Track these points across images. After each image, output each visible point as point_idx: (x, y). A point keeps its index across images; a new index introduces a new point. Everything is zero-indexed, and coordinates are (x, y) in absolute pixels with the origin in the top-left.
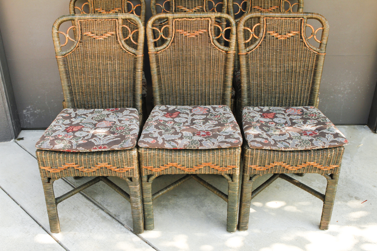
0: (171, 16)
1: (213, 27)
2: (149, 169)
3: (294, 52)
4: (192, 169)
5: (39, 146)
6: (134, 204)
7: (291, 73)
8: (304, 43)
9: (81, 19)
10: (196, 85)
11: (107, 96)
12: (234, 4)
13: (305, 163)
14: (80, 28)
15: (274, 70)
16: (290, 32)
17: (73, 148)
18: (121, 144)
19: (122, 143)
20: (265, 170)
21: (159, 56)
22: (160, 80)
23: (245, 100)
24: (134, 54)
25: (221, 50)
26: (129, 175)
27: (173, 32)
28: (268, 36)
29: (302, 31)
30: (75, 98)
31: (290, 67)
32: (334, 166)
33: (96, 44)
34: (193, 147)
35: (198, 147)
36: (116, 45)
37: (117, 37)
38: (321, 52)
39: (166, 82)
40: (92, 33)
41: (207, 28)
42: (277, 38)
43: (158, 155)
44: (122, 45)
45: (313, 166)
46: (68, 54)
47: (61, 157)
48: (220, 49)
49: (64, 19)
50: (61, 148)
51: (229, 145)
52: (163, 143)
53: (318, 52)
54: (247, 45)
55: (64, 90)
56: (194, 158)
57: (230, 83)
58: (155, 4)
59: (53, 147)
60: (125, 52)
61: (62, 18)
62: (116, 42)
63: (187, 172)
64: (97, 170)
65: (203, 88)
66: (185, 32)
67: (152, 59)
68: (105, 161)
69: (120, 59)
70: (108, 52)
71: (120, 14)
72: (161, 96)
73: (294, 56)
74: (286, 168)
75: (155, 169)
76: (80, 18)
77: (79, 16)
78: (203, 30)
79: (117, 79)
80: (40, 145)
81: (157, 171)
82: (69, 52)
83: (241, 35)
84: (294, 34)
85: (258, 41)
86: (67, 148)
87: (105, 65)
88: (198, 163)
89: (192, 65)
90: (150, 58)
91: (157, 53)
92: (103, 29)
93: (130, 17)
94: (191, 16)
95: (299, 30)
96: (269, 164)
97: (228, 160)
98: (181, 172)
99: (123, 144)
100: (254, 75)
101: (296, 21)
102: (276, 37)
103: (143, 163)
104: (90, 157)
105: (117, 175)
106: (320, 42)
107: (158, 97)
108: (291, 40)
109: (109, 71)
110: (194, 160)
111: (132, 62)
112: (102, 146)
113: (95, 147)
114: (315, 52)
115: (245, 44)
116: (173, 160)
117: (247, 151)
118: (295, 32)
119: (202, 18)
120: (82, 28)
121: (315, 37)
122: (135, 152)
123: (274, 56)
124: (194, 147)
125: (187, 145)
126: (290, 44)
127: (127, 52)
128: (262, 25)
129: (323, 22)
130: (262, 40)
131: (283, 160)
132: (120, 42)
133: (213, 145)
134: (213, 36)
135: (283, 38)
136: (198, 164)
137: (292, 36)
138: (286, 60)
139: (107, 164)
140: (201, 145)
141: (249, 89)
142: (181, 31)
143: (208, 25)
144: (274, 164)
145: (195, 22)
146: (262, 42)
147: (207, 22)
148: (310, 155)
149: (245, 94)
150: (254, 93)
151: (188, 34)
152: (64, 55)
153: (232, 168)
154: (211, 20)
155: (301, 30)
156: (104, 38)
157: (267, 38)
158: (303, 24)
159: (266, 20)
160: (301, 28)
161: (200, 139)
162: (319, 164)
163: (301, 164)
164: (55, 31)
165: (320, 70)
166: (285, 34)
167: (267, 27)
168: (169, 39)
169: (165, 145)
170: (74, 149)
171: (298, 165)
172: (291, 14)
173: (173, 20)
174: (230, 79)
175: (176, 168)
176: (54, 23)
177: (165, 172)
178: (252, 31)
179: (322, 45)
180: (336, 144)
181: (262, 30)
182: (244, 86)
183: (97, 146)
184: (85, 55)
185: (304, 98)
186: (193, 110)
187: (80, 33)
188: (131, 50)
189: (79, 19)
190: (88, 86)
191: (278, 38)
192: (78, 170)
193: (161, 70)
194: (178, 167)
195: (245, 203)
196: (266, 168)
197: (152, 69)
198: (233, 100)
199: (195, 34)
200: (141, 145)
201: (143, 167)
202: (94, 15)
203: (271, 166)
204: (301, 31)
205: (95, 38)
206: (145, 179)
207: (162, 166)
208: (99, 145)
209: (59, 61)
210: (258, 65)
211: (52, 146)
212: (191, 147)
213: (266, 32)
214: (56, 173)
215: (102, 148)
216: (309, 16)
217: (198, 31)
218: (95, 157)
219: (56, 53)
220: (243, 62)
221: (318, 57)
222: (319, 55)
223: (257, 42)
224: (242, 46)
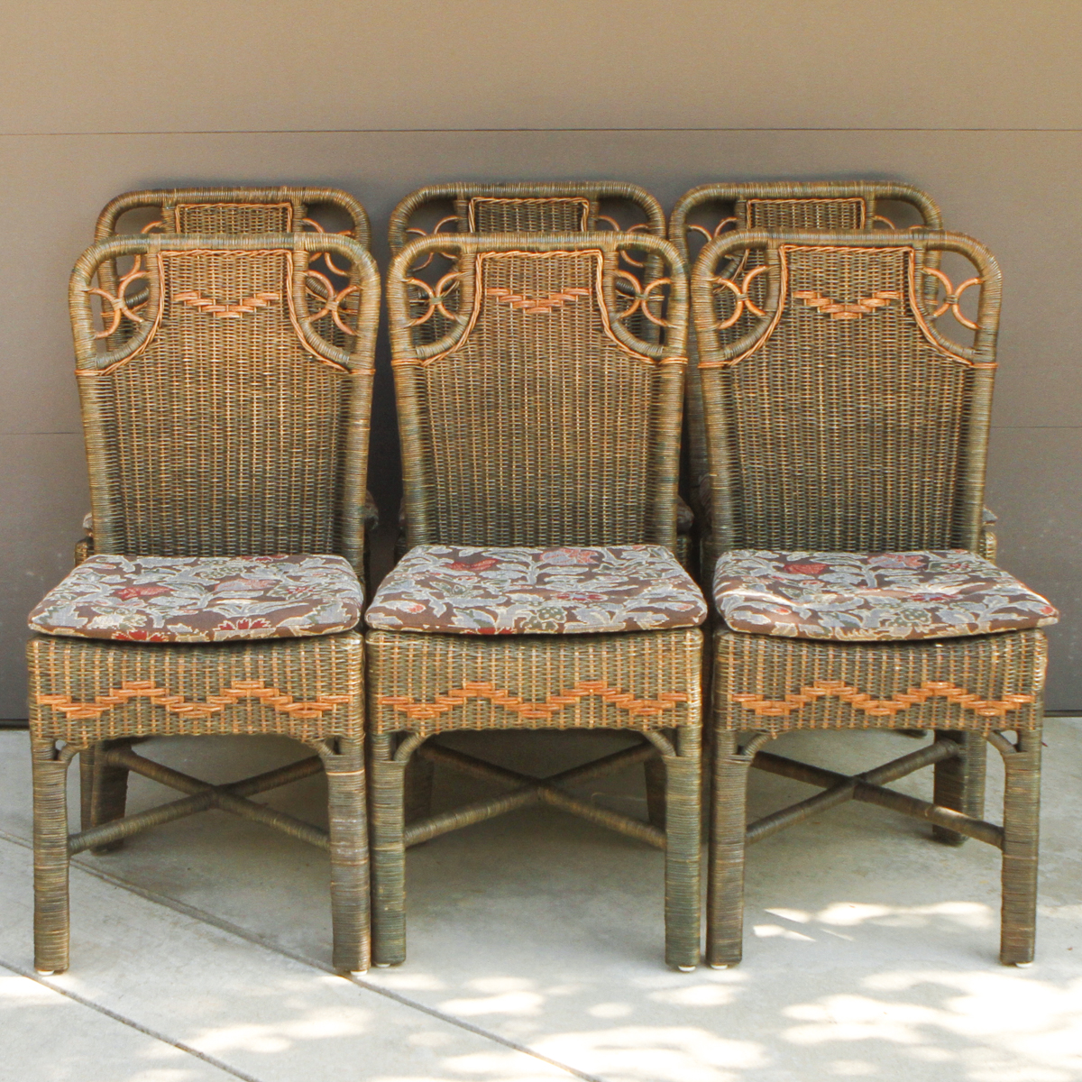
0: (471, 244)
1: (609, 281)
2: (397, 708)
3: (888, 361)
4: (542, 706)
5: (41, 619)
6: (342, 843)
7: (880, 433)
8: (920, 330)
9: (168, 250)
10: (553, 475)
11: (243, 514)
12: (690, 230)
13: (918, 685)
14: (163, 277)
15: (822, 424)
16: (869, 296)
17: (155, 626)
18: (311, 613)
19: (316, 613)
20: (787, 713)
21: (429, 376)
22: (428, 458)
23: (724, 527)
24: (343, 365)
25: (637, 356)
26: (333, 729)
27: (474, 295)
28: (798, 307)
29: (911, 290)
30: (128, 522)
31: (876, 412)
32: (1016, 700)
33: (214, 333)
34: (544, 626)
35: (561, 625)
36: (282, 335)
37: (286, 311)
38: (979, 358)
39: (450, 466)
40: (204, 297)
41: (590, 283)
42: (828, 315)
43: (431, 655)
44: (305, 337)
45: (944, 698)
46: (118, 365)
47: (111, 660)
48: (635, 351)
49: (113, 249)
50: (115, 626)
51: (664, 618)
52: (449, 613)
53: (968, 360)
54: (726, 338)
55: (97, 488)
56: (549, 666)
57: (670, 467)
58: (405, 229)
59: (89, 621)
60: (314, 360)
61: (107, 246)
62: (282, 327)
63: (526, 721)
64: (228, 707)
65: (579, 486)
66: (517, 298)
67: (405, 383)
68: (255, 675)
69: (296, 386)
70: (255, 360)
71: (300, 236)
72: (432, 515)
73: (889, 376)
74: (854, 706)
75: (418, 708)
76: (164, 247)
77: (164, 241)
78: (577, 291)
79: (282, 453)
80: (46, 617)
81: (427, 719)
82: (122, 359)
83: (704, 302)
84: (885, 299)
85: (764, 325)
86: (135, 625)
87: (242, 403)
88: (561, 684)
89: (539, 404)
90: (398, 380)
91: (420, 365)
92: (241, 283)
93: (334, 246)
94: (538, 245)
95: (901, 286)
96: (797, 691)
97: (660, 671)
98: (505, 722)
99: (319, 614)
100: (754, 439)
101: (888, 259)
102: (824, 311)
103: (380, 685)
104: (208, 659)
105: (293, 731)
106: (973, 326)
107: (421, 517)
108: (874, 321)
109: (255, 425)
110: (549, 671)
111: (335, 393)
112: (250, 620)
113: (228, 625)
114: (960, 360)
115: (718, 332)
116: (479, 670)
117: (722, 643)
118: (886, 295)
119: (573, 251)
120: (172, 280)
121: (955, 308)
122: (354, 642)
123: (820, 374)
124: (550, 625)
125: (525, 618)
126: (874, 334)
127: (321, 358)
128: (774, 271)
129: (980, 259)
130: (775, 321)
131: (843, 675)
132: (296, 326)
133: (611, 618)
134: (611, 308)
135: (846, 314)
136: (562, 687)
137: (878, 309)
138: (862, 389)
139: (262, 684)
140: (572, 618)
141: (737, 492)
142: (501, 294)
143: (594, 274)
144: (815, 688)
145: (550, 264)
146: (775, 328)
147: (590, 263)
148: (932, 656)
149: (724, 508)
150: (757, 504)
151: (526, 303)
152: (105, 368)
153: (674, 704)
154: (603, 257)
155: (907, 287)
156: (244, 313)
157: (792, 316)
158: (911, 266)
159: (788, 255)
160: (907, 282)
161: (568, 606)
162: (965, 691)
163: (905, 692)
164: (80, 286)
165: (981, 421)
166: (855, 302)
167: (792, 278)
168: (462, 319)
169: (453, 618)
170: (158, 630)
171: (894, 694)
172: (871, 237)
173: (476, 258)
174: (671, 453)
175: (489, 700)
176: (79, 260)
177: (450, 721)
178: (741, 292)
179: (982, 336)
180: (1014, 616)
181: (774, 287)
182: (721, 476)
183: (233, 620)
184: (176, 369)
185: (932, 522)
186: (543, 557)
187: (163, 294)
188: (334, 353)
189: (162, 250)
190: (179, 476)
191: (832, 315)
192: (162, 707)
193: (432, 423)
194: (496, 698)
195: (726, 847)
196: (787, 705)
197: (402, 419)
198: (685, 540)
199: (552, 302)
200: (375, 619)
201: (380, 698)
202: (214, 238)
203: (803, 698)
204: (907, 291)
205: (211, 314)
206: (382, 748)
207: (442, 697)
208: (241, 618)
209: (85, 386)
210: (766, 406)
211: (86, 620)
212: (538, 626)
213: (789, 295)
214: (87, 720)
215: (250, 625)
216: (931, 243)
217: (560, 292)
218: (222, 661)
219: (77, 360)
220: (714, 392)
221: (970, 377)
222: (973, 369)
223: (761, 329)
224: (709, 340)
